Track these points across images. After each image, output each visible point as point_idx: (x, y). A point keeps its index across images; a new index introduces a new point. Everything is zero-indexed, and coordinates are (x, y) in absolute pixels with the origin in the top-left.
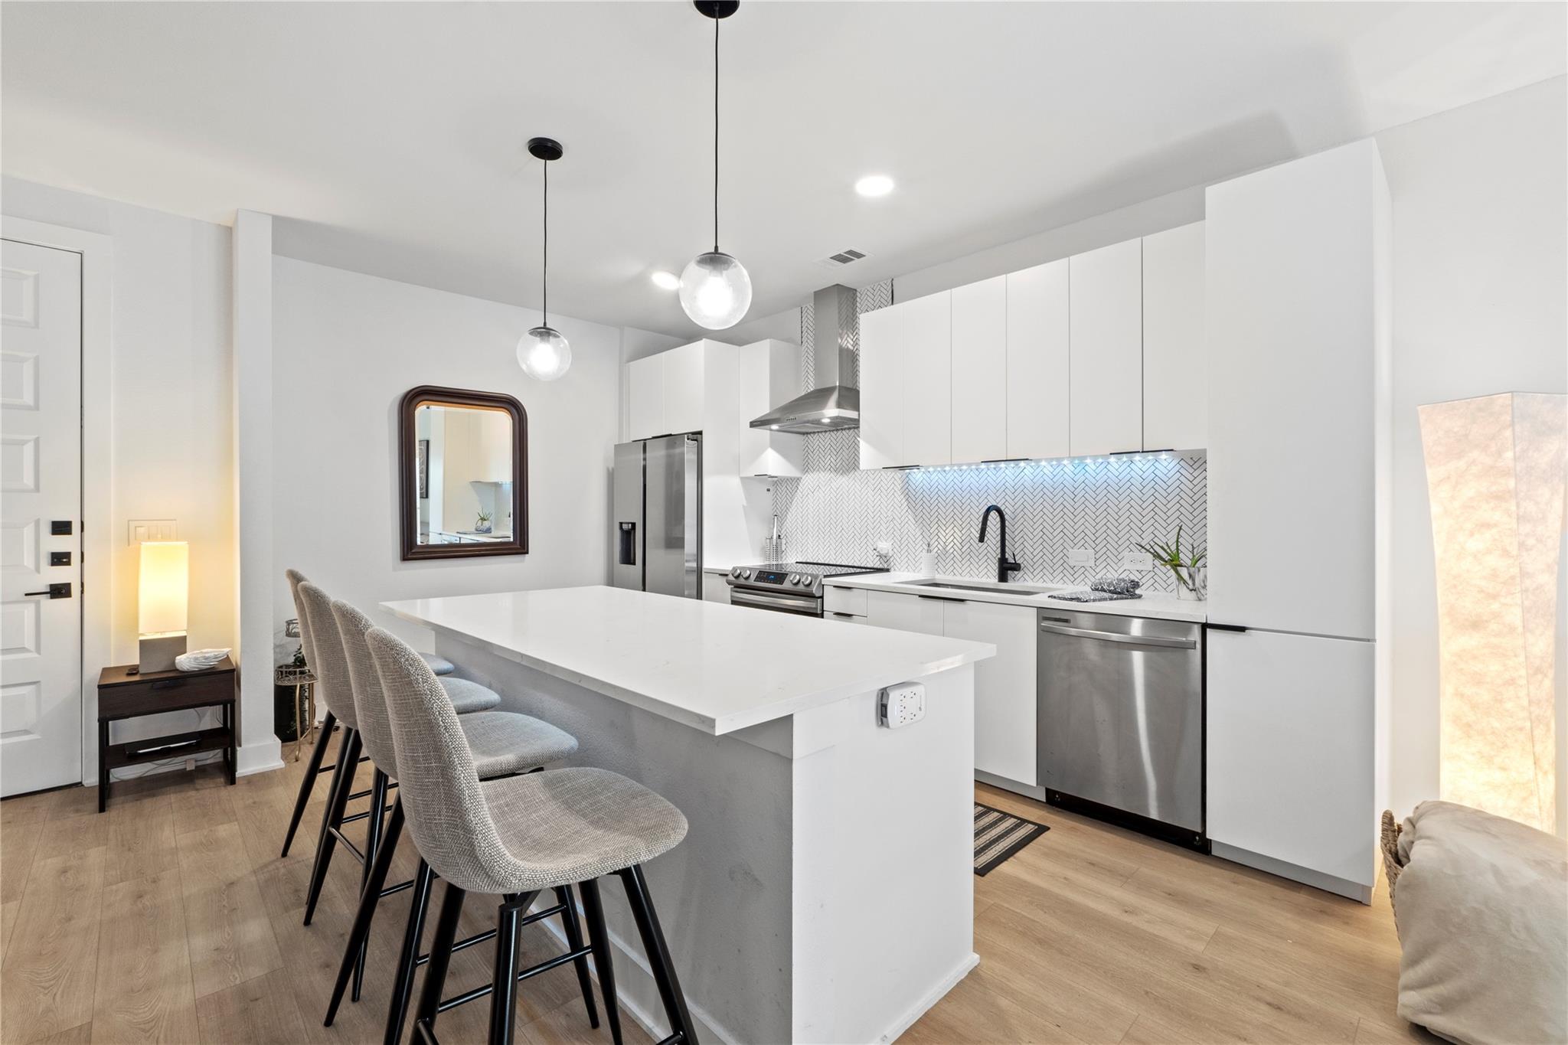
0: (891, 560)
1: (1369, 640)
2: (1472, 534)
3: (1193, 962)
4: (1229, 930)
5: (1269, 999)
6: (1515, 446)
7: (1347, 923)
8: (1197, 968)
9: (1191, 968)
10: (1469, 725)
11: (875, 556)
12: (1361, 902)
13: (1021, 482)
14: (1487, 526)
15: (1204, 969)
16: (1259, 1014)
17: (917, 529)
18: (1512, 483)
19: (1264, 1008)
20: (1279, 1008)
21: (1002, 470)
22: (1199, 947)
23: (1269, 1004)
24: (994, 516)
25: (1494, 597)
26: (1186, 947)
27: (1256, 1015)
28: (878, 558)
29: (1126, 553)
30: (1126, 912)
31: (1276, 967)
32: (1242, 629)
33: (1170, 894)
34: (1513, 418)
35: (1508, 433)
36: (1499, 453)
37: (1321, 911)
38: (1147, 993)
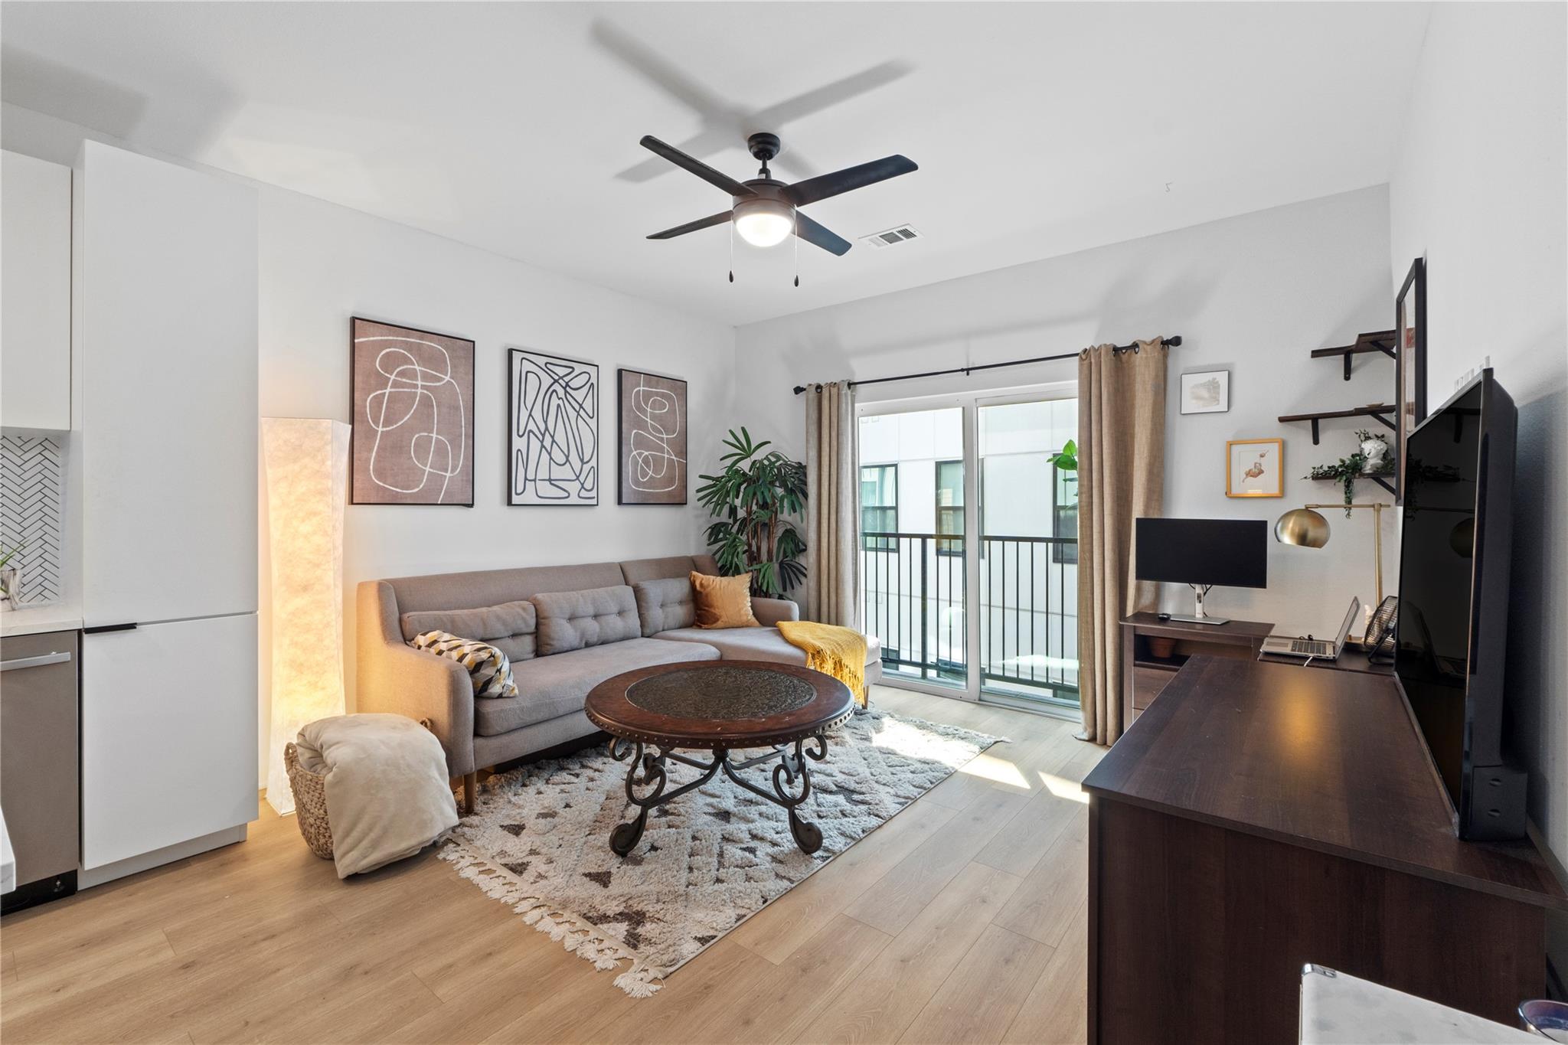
1: (251, 613)
2: (303, 521)
3: (181, 965)
4: (176, 925)
5: (261, 937)
6: (332, 457)
7: (246, 860)
8: (187, 967)
9: (182, 971)
10: (302, 665)
12: (238, 842)
14: (315, 514)
15: (193, 962)
16: (267, 949)
18: (330, 483)
19: (264, 945)
20: (273, 936)
22: (168, 955)
23: (264, 940)
25: (318, 565)
26: (158, 964)
27: (267, 952)
30: (58, 990)
31: (240, 918)
32: (131, 626)
33: (83, 945)
34: (332, 437)
35: (329, 448)
36: (323, 462)
37: (221, 865)
38: (172, 1016)
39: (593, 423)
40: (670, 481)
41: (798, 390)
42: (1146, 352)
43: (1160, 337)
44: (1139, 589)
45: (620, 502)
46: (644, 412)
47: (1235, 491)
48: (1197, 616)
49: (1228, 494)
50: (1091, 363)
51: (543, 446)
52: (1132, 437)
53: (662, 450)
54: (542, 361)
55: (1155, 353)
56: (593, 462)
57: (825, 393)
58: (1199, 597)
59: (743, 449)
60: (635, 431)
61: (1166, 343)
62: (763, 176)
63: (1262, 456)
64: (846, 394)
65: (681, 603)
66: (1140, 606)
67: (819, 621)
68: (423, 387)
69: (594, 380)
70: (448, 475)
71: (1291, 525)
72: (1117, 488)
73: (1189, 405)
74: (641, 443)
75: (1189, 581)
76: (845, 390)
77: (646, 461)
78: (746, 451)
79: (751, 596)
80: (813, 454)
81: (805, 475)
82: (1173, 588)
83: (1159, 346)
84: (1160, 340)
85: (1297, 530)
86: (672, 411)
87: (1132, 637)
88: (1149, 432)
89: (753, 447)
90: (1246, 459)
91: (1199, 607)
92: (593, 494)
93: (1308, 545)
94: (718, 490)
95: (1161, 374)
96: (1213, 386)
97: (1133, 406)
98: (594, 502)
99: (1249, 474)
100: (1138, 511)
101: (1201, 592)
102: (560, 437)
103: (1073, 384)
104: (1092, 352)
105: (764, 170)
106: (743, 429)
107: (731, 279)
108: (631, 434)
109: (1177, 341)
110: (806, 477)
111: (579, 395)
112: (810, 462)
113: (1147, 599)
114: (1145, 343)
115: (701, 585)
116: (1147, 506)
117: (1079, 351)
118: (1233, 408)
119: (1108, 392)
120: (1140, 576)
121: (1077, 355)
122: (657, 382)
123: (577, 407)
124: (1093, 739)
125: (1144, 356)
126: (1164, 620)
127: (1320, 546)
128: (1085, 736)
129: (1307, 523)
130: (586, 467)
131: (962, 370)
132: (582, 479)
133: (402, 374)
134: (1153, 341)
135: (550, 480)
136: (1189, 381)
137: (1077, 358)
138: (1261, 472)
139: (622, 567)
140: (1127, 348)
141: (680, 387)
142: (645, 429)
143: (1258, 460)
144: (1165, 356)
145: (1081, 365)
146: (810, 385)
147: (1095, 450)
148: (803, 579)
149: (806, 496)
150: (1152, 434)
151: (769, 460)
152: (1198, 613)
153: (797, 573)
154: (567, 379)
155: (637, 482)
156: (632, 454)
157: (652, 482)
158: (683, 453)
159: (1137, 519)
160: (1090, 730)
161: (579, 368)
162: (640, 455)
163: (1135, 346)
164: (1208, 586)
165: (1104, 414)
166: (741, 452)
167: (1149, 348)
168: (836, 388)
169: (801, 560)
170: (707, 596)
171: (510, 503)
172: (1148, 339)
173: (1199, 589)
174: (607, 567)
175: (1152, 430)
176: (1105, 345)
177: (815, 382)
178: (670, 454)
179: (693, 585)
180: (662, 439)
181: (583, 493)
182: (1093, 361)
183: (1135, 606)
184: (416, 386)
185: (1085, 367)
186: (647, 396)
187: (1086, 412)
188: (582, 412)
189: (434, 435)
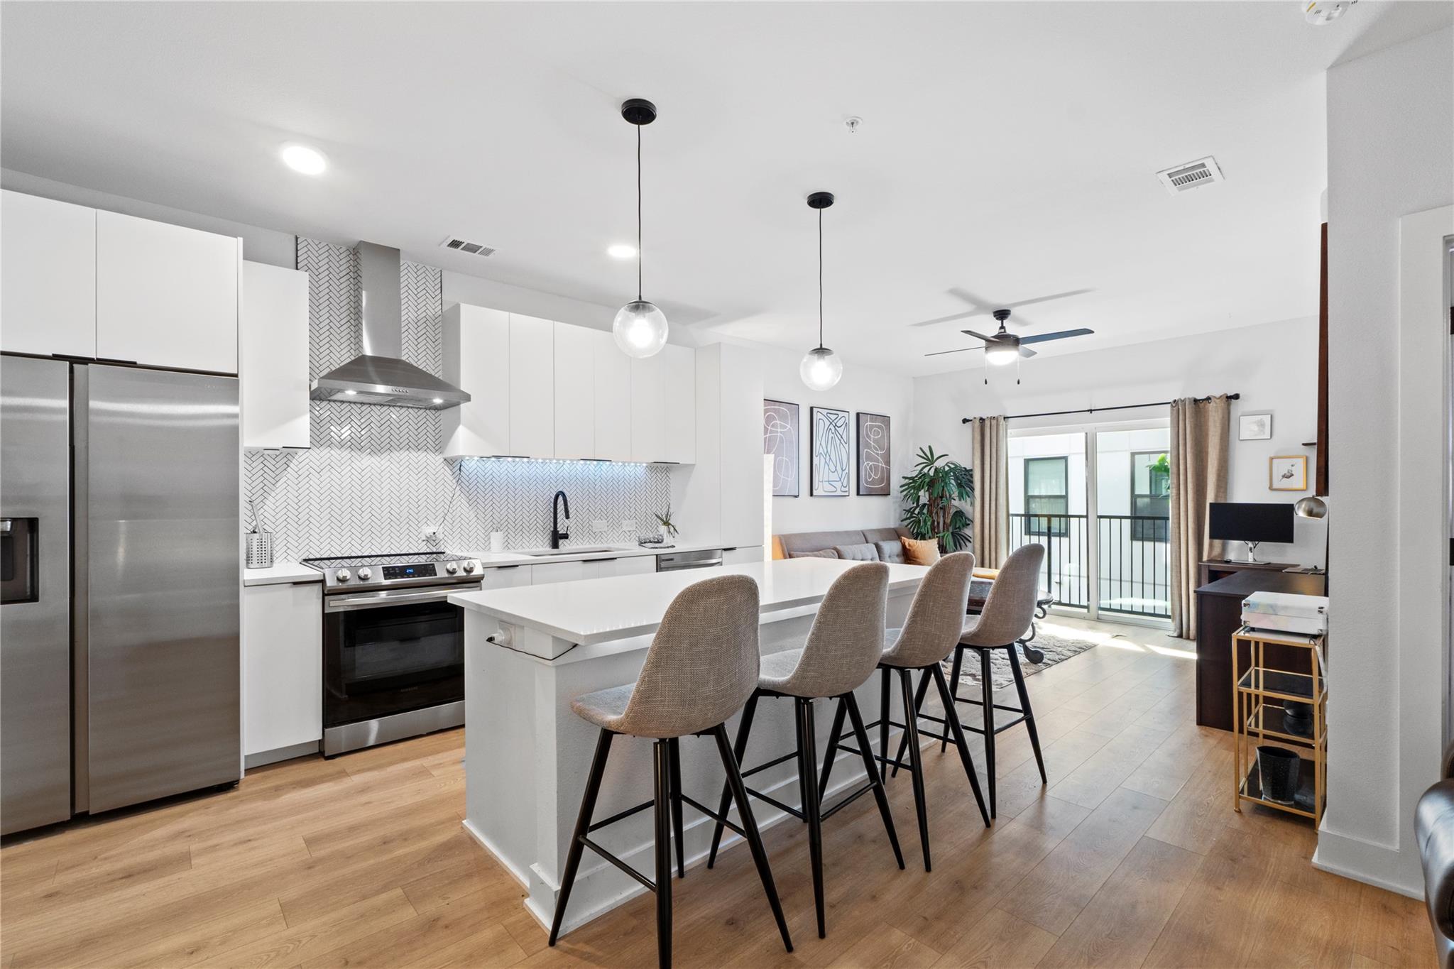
0: (441, 543)
11: (420, 541)
13: (561, 474)
17: (471, 512)
21: (547, 465)
24: (560, 498)
28: (425, 543)
29: (623, 521)
32: (734, 549)
39: (846, 446)
40: (882, 480)
41: (965, 421)
42: (1216, 403)
43: (1225, 394)
44: (1211, 546)
45: (858, 494)
46: (869, 437)
47: (1275, 486)
48: (1250, 560)
49: (1271, 488)
50: (1179, 409)
51: (826, 462)
52: (1207, 453)
53: (878, 461)
54: (825, 412)
55: (1222, 404)
56: (847, 471)
57: (987, 423)
58: (1251, 549)
59: (928, 459)
60: (866, 450)
61: (1229, 398)
62: (1003, 330)
63: (1292, 466)
64: (1003, 425)
65: (897, 556)
66: (1212, 556)
67: (990, 567)
68: (781, 432)
69: (847, 421)
70: (789, 479)
71: (1303, 506)
72: (1197, 485)
73: (1245, 434)
74: (869, 458)
75: (1244, 540)
76: (1002, 422)
77: (871, 469)
78: (930, 460)
79: (940, 553)
80: (978, 462)
81: (971, 476)
82: (1234, 544)
83: (1225, 400)
84: (1225, 396)
85: (1307, 508)
86: (883, 436)
87: (1207, 571)
88: (1218, 451)
89: (935, 458)
90: (1281, 467)
91: (1251, 555)
92: (847, 489)
93: (1314, 516)
94: (913, 485)
95: (1226, 416)
96: (1262, 425)
97: (1207, 435)
98: (847, 494)
99: (1284, 476)
100: (1210, 498)
101: (1252, 546)
102: (833, 457)
103: (1167, 420)
104: (1180, 402)
105: (1002, 327)
106: (930, 447)
107: (986, 383)
108: (863, 452)
109: (1236, 397)
110: (972, 477)
111: (840, 430)
112: (975, 468)
113: (1217, 551)
114: (1215, 397)
115: (909, 545)
116: (1217, 496)
117: (1171, 401)
118: (1274, 437)
119: (1191, 427)
120: (1212, 537)
121: (1169, 403)
122: (876, 418)
123: (840, 438)
124: (1180, 636)
125: (1215, 405)
126: (1228, 562)
127: (1321, 517)
128: (1175, 634)
129: (1313, 505)
130: (844, 473)
131: (1088, 411)
132: (842, 479)
133: (773, 426)
134: (1221, 396)
135: (829, 481)
136: (1245, 421)
137: (1170, 405)
138: (1292, 475)
139: (863, 533)
140: (1203, 400)
141: (886, 420)
142: (870, 448)
143: (1290, 468)
144: (1229, 405)
145: (1172, 410)
146: (975, 418)
147: (1182, 462)
148: (968, 543)
149: (973, 489)
150: (1220, 452)
151: (949, 466)
152: (1250, 558)
153: (966, 541)
154: (835, 421)
155: (867, 482)
156: (865, 464)
157: (873, 483)
158: (888, 463)
159: (1211, 504)
160: (1178, 631)
161: (841, 414)
162: (868, 464)
163: (1208, 399)
164: (1257, 542)
165: (1188, 440)
166: (926, 461)
167: (1218, 401)
168: (995, 421)
169: (967, 531)
170: (914, 551)
171: (812, 495)
172: (1218, 396)
173: (1250, 544)
174: (856, 533)
175: (1220, 450)
176: (1189, 398)
177: (978, 416)
178: (882, 464)
179: (904, 546)
180: (878, 454)
181: (843, 489)
182: (1180, 408)
183: (1208, 556)
184: (777, 432)
185: (1175, 412)
186: (872, 427)
187: (1176, 440)
188: (842, 441)
189: (784, 458)
